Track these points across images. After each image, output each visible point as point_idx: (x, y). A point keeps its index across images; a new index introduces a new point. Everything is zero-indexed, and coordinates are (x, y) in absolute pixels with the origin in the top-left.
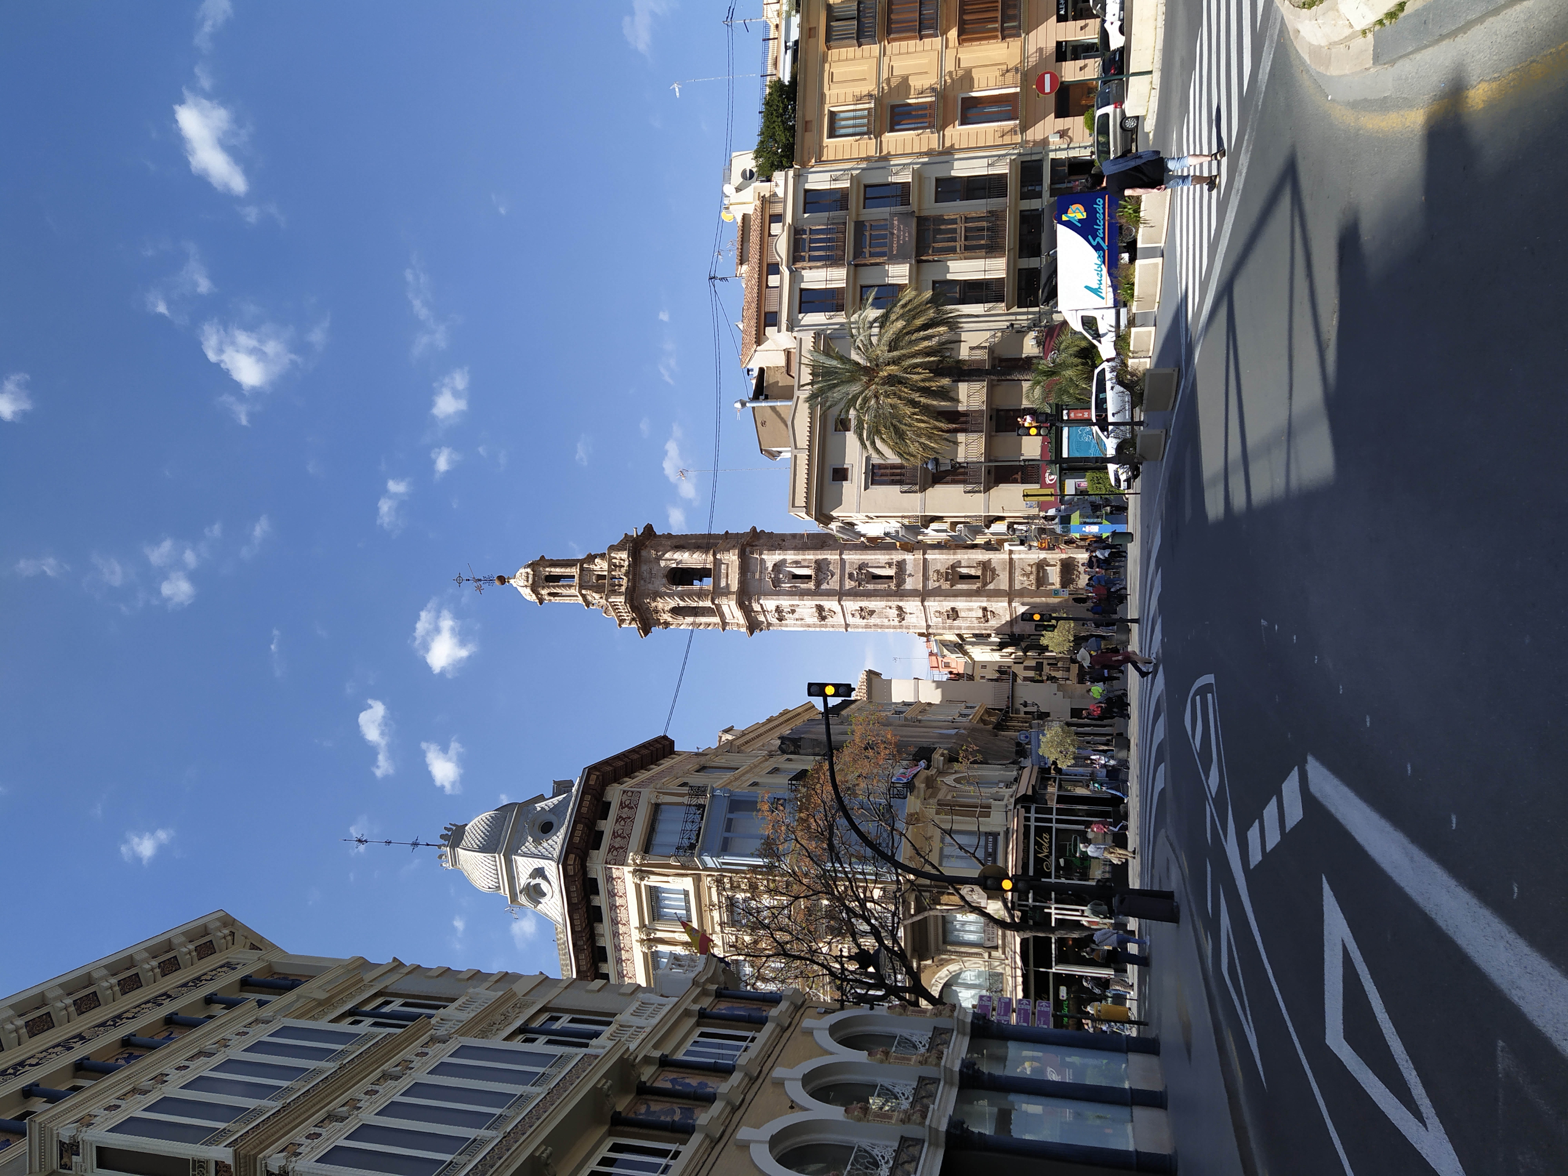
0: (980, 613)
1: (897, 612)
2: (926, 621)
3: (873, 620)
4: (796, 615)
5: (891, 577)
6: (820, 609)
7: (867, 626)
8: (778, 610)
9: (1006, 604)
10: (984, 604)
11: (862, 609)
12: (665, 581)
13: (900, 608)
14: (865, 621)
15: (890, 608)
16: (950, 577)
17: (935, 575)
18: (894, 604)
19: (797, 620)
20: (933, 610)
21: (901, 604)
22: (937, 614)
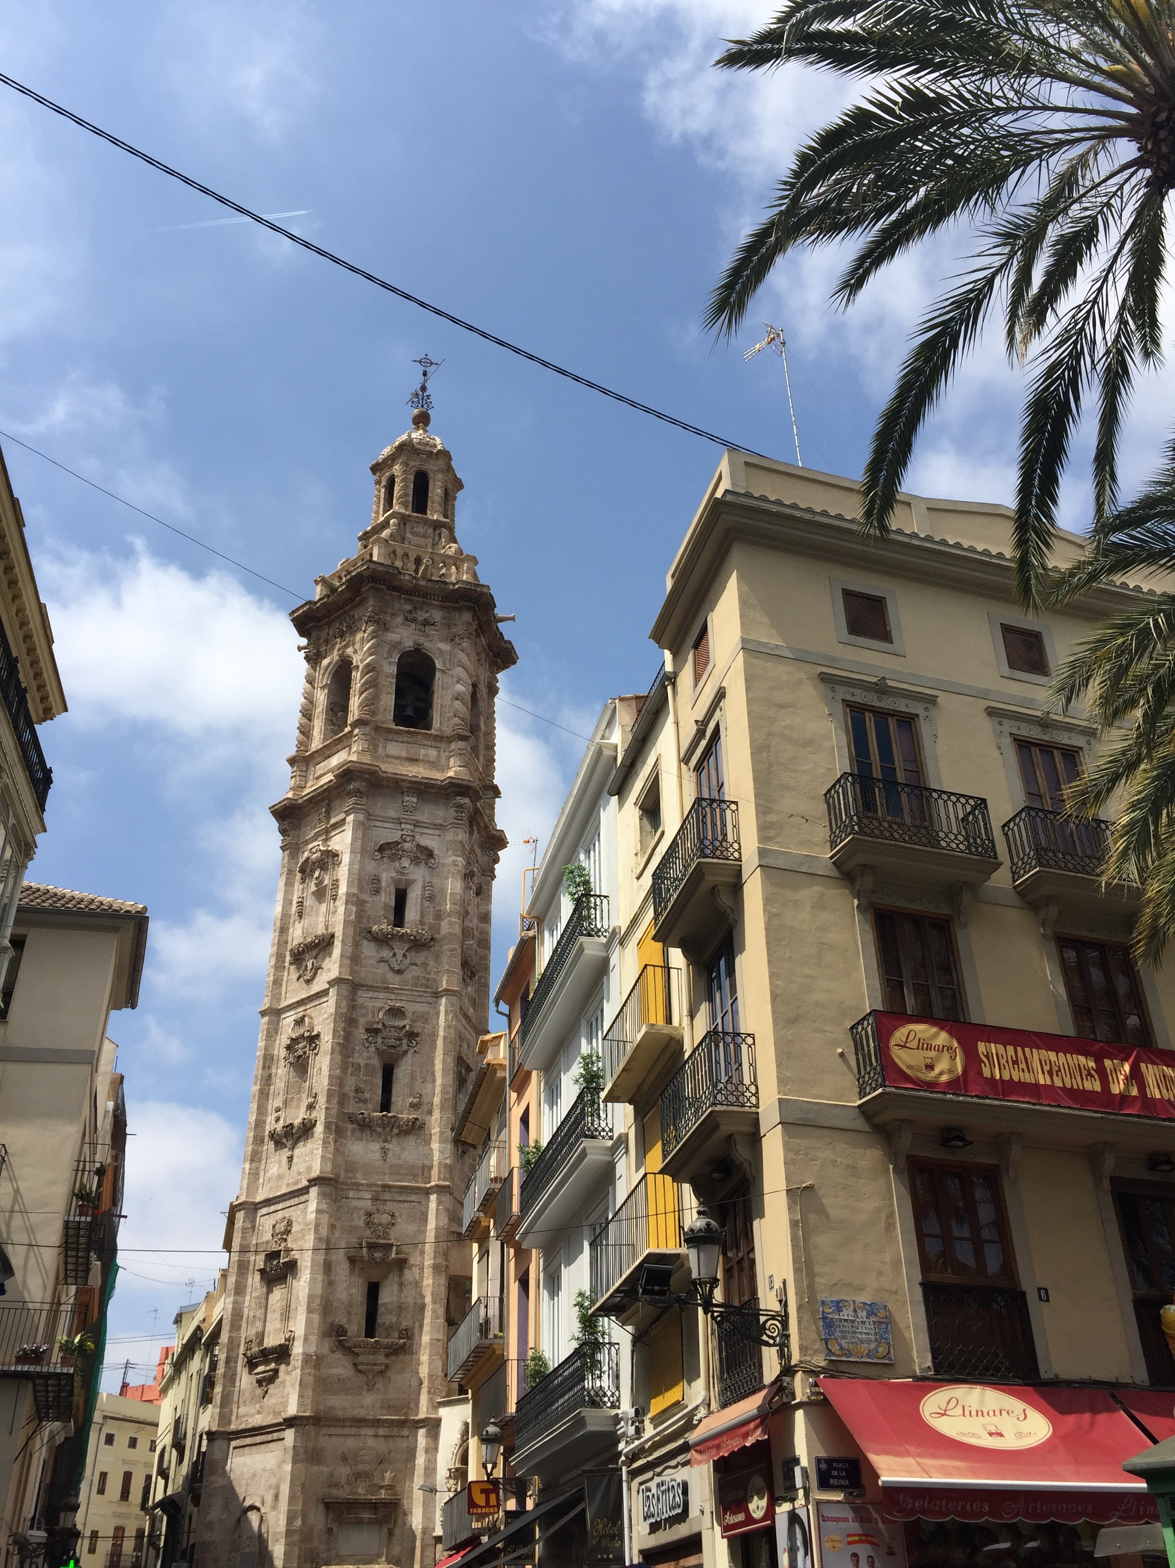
0: (272, 1341)
1: (297, 1122)
2: (268, 1202)
3: (282, 1072)
4: (309, 902)
5: (386, 1105)
6: (323, 945)
7: (268, 1060)
8: (329, 859)
9: (292, 1410)
10: (298, 1349)
11: (313, 1039)
12: (409, 644)
13: (307, 1128)
14: (283, 1053)
15: (311, 1107)
16: (378, 1255)
17: (385, 1218)
18: (320, 1115)
19: (300, 904)
20: (294, 1214)
21: (319, 1129)
22: (281, 1227)
